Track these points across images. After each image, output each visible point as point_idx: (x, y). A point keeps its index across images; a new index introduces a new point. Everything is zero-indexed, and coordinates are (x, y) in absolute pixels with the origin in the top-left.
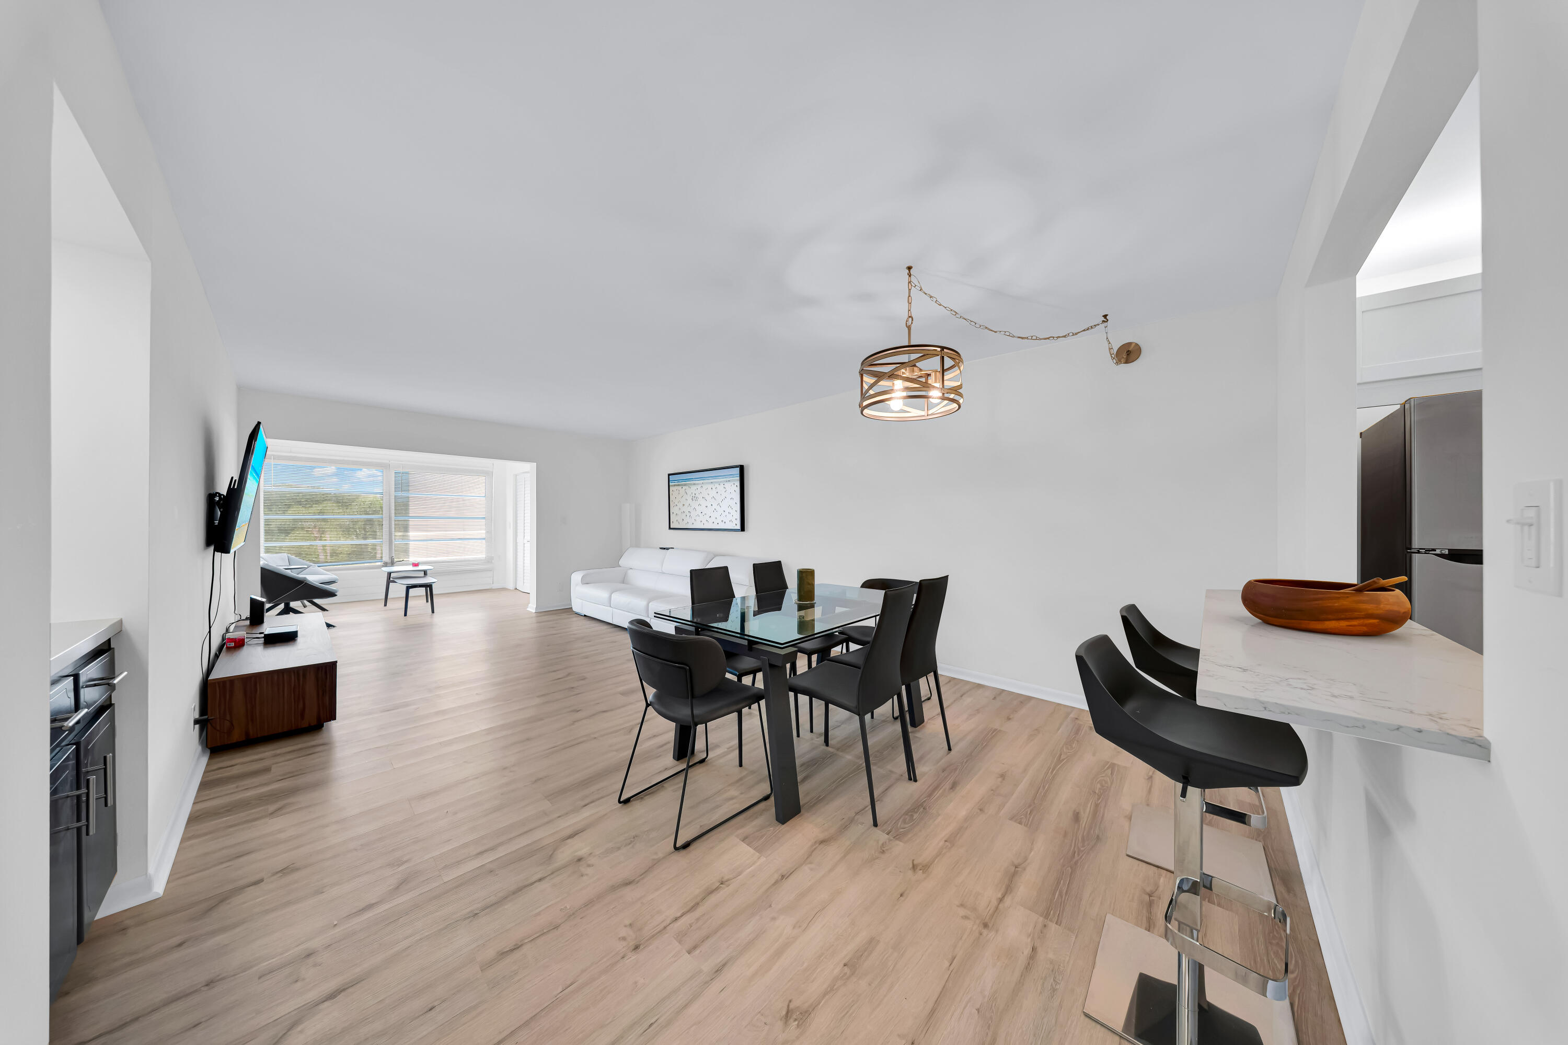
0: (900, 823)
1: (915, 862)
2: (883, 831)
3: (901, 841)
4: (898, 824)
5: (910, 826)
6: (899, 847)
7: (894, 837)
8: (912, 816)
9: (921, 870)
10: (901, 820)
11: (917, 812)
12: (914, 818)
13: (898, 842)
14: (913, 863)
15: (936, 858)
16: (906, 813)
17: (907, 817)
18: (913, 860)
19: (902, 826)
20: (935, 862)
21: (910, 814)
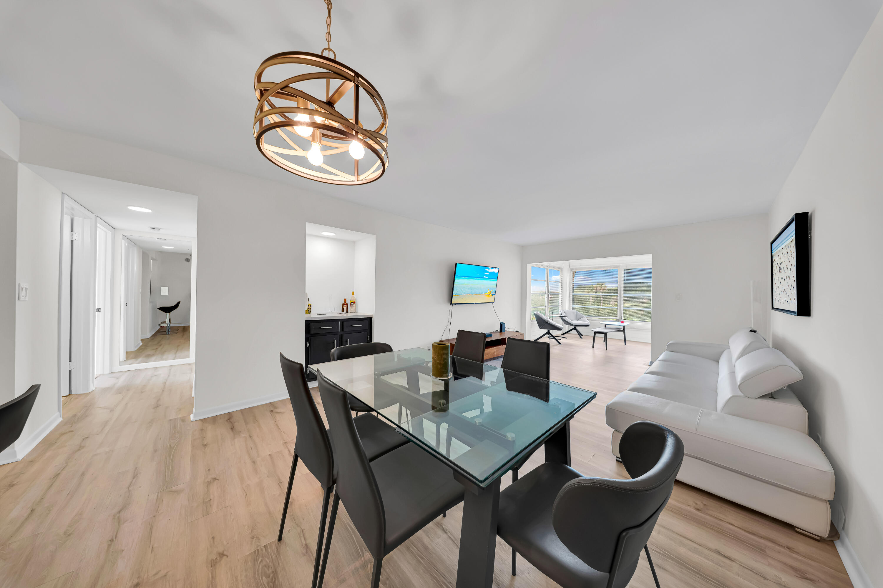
0: (268, 561)
1: (225, 557)
2: (270, 544)
3: (251, 554)
4: (268, 559)
5: (259, 569)
6: (248, 549)
7: (258, 550)
8: (267, 576)
9: (216, 558)
10: (271, 564)
11: (268, 583)
12: (264, 578)
13: (252, 551)
14: (226, 555)
15: (213, 577)
16: (275, 572)
17: (271, 571)
18: (227, 557)
19: (264, 562)
20: (210, 574)
21: (271, 576)
